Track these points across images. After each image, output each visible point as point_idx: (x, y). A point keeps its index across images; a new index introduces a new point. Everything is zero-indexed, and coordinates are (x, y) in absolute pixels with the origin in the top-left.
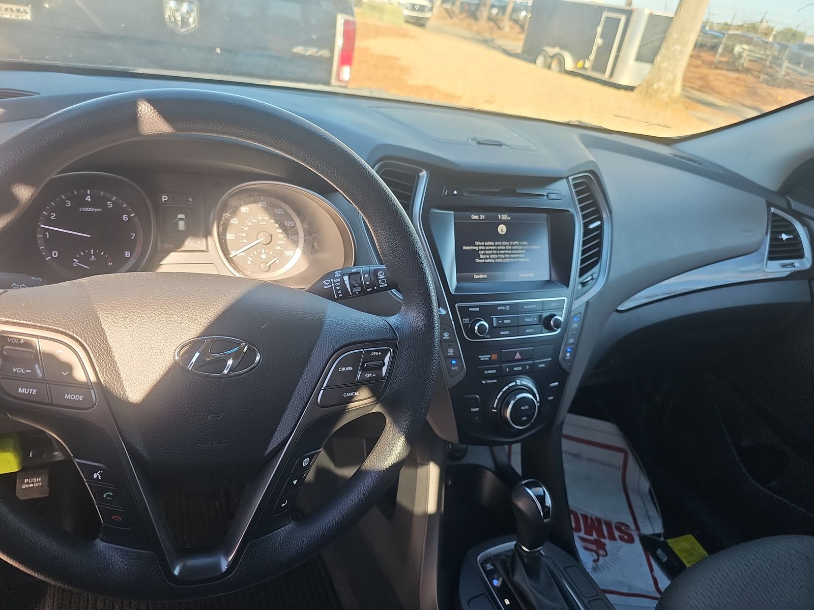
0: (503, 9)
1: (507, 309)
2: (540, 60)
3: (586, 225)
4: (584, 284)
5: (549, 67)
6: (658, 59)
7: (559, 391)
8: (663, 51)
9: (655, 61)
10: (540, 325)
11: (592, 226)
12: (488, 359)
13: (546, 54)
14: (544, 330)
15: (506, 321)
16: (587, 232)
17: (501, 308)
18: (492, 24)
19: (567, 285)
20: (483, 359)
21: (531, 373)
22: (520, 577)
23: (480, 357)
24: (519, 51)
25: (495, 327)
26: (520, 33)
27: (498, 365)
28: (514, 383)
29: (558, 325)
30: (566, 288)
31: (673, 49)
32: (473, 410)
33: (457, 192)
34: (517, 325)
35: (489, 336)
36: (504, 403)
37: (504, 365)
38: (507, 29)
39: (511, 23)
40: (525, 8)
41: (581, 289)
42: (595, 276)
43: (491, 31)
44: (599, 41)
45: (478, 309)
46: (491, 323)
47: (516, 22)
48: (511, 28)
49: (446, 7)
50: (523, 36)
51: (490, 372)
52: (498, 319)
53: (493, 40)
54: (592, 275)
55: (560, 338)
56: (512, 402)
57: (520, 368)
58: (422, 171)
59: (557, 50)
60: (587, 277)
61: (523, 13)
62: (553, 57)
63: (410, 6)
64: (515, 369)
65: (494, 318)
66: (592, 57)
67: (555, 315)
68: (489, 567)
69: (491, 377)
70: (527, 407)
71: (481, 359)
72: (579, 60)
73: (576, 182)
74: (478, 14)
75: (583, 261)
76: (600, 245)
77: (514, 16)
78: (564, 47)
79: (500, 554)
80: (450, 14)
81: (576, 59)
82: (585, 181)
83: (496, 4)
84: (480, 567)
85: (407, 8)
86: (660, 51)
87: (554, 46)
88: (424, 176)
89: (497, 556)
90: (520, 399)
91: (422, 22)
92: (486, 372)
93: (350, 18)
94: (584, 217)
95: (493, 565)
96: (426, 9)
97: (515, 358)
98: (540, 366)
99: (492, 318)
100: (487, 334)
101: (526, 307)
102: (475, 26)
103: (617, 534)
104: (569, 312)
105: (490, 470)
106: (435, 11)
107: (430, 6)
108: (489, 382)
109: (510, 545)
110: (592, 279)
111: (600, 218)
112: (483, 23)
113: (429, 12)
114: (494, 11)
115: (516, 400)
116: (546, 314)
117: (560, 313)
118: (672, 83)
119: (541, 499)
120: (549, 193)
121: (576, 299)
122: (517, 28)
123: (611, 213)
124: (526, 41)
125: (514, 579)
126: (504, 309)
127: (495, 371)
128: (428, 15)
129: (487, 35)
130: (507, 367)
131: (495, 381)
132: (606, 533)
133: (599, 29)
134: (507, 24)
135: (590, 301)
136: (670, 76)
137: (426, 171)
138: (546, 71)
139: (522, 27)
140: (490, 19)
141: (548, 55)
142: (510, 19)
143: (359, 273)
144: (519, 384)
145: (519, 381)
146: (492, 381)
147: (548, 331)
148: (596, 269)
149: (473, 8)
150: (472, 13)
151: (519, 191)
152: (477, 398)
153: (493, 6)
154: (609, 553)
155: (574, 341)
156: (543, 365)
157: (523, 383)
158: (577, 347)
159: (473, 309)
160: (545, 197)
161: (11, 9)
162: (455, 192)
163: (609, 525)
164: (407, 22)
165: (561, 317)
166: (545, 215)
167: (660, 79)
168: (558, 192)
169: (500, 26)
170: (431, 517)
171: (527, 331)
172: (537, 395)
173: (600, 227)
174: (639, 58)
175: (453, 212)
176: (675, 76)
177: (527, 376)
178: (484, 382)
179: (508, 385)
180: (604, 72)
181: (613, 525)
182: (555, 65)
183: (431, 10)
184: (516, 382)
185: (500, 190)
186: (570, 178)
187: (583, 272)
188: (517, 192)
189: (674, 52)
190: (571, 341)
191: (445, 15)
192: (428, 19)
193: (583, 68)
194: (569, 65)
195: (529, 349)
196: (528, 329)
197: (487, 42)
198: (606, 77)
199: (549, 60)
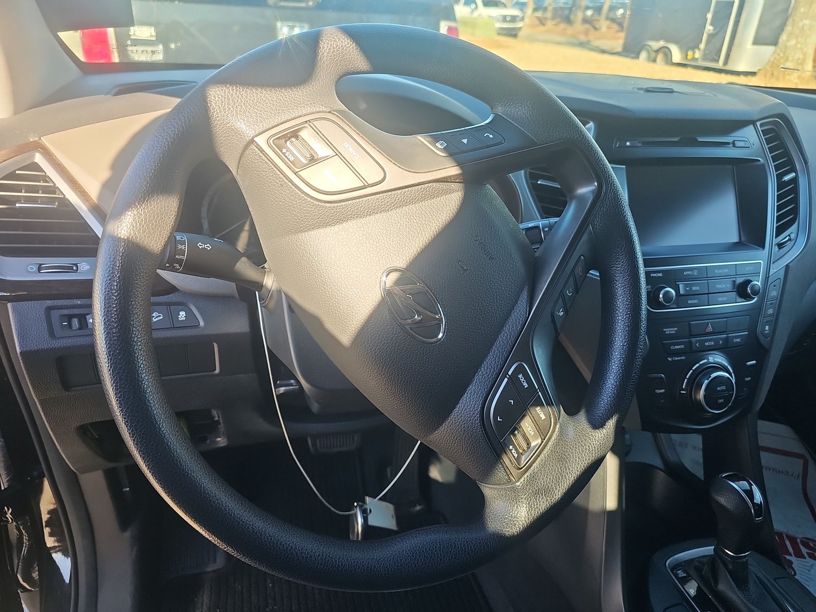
0: (598, 10)
1: (695, 274)
2: (643, 55)
3: (779, 177)
4: (780, 246)
5: (654, 61)
6: (784, 37)
7: (758, 371)
8: (788, 28)
9: (781, 41)
10: (735, 293)
11: (787, 178)
12: (674, 332)
13: (650, 49)
14: (739, 299)
15: (694, 288)
16: (781, 185)
17: (688, 273)
18: (587, 26)
19: (763, 247)
20: (668, 332)
21: (724, 348)
22: (725, 586)
23: (665, 330)
24: (619, 49)
25: (683, 295)
26: (618, 31)
27: (687, 340)
28: (706, 361)
29: (756, 293)
30: (762, 249)
31: (801, 24)
32: (657, 391)
33: (630, 143)
34: (707, 292)
35: (675, 306)
36: (695, 384)
37: (693, 340)
38: (604, 29)
39: (608, 22)
40: (623, 6)
41: (778, 251)
42: (793, 236)
43: (586, 33)
44: (709, 28)
45: (660, 275)
46: (677, 290)
47: (613, 20)
48: (609, 28)
49: (539, 15)
50: (622, 35)
51: (677, 347)
52: (686, 286)
53: (589, 42)
54: (789, 235)
55: (759, 307)
56: (706, 382)
57: (713, 343)
58: (590, 123)
59: (662, 43)
60: (782, 238)
61: (621, 11)
62: (657, 51)
63: (501, 18)
64: (707, 344)
65: (681, 287)
66: (702, 46)
67: (752, 281)
68: (681, 574)
69: (678, 353)
70: (724, 388)
71: (666, 333)
72: (688, 50)
73: (763, 128)
74: (572, 17)
75: (779, 218)
76: (796, 201)
77: (611, 15)
78: (668, 40)
79: (692, 560)
80: (542, 22)
81: (685, 50)
82: (773, 127)
83: (590, 5)
84: (671, 573)
85: (498, 21)
86: (785, 28)
87: (657, 39)
88: (591, 128)
89: (690, 561)
90: (716, 377)
91: (514, 33)
92: (672, 347)
93: (452, 24)
94: (777, 168)
95: (685, 571)
96: (518, 19)
97: (707, 331)
98: (735, 340)
99: (679, 284)
100: (673, 304)
101: (716, 271)
102: (570, 31)
103: (804, 551)
104: (767, 277)
105: (660, 469)
106: (527, 20)
107: (521, 16)
108: (676, 359)
109: (709, 550)
110: (790, 240)
111: (793, 169)
112: (579, 26)
113: (521, 22)
114: (589, 13)
115: (710, 379)
116: (740, 280)
117: (757, 279)
118: (802, 62)
119: (750, 493)
120: (734, 141)
121: (773, 263)
122: (615, 26)
123: (806, 163)
124: (626, 38)
125: (719, 587)
126: (691, 274)
127: (683, 346)
128: (519, 25)
129: (583, 38)
130: (697, 341)
131: (684, 358)
132: (791, 550)
133: (709, 16)
134: (604, 24)
135: (791, 265)
136: (799, 55)
137: (594, 122)
138: (652, 65)
139: (621, 25)
140: (586, 21)
141: (652, 49)
142: (607, 18)
143: (538, 227)
144: (712, 361)
145: (712, 358)
146: (679, 358)
147: (745, 301)
148: (794, 228)
149: (566, 12)
150: (565, 16)
151: (700, 139)
152: (662, 378)
153: (587, 8)
154: (797, 571)
155: (774, 312)
156: (738, 340)
157: (716, 360)
158: (777, 319)
159: (655, 275)
160: (731, 145)
161: (147, 51)
162: (628, 144)
163: (793, 540)
164: (499, 34)
165: (759, 282)
166: (730, 167)
167: (787, 60)
168: (746, 140)
169: (597, 26)
170: (610, 513)
171: (720, 299)
172: (733, 374)
173: (795, 181)
174: (756, 42)
175: (624, 167)
176: (805, 54)
177: (721, 352)
178: (670, 359)
179: (698, 363)
180: (717, 61)
181: (798, 541)
182: (660, 57)
183: (522, 19)
184: (708, 359)
185: (679, 138)
186: (758, 124)
187: (780, 230)
188: (699, 140)
189: (803, 27)
190: (771, 311)
191: (537, 22)
192: (520, 28)
193: (694, 59)
194: (677, 56)
195: (723, 321)
196: (719, 297)
197: (582, 45)
198: (720, 65)
199: (653, 55)
